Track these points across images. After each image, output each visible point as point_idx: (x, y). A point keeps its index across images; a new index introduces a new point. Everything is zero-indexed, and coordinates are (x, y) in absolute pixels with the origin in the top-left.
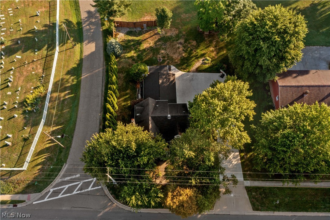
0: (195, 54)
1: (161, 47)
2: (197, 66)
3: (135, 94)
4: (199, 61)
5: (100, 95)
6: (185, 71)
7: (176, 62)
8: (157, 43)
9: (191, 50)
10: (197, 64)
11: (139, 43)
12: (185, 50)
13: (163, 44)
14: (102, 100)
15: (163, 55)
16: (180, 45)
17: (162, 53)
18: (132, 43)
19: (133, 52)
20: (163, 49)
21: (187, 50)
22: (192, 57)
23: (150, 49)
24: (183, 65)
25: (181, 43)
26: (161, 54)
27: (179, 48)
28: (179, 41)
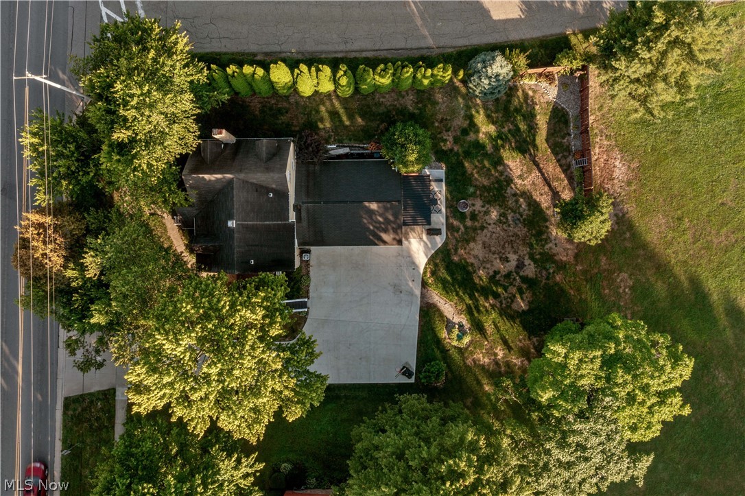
0: (485, 307)
1: (510, 208)
2: (442, 308)
3: (350, 140)
4: (460, 312)
5: (349, 47)
6: (428, 275)
7: (456, 250)
8: (524, 199)
9: (496, 296)
10: (448, 308)
11: (525, 146)
12: (497, 278)
13: (522, 216)
14: (335, 52)
15: (482, 214)
16: (513, 263)
17: (487, 213)
18: (523, 126)
19: (492, 129)
20: (500, 215)
21: (497, 283)
22: (472, 297)
23: (502, 178)
24: (448, 268)
25: (520, 266)
26: (484, 209)
27: (506, 260)
28: (527, 261)
